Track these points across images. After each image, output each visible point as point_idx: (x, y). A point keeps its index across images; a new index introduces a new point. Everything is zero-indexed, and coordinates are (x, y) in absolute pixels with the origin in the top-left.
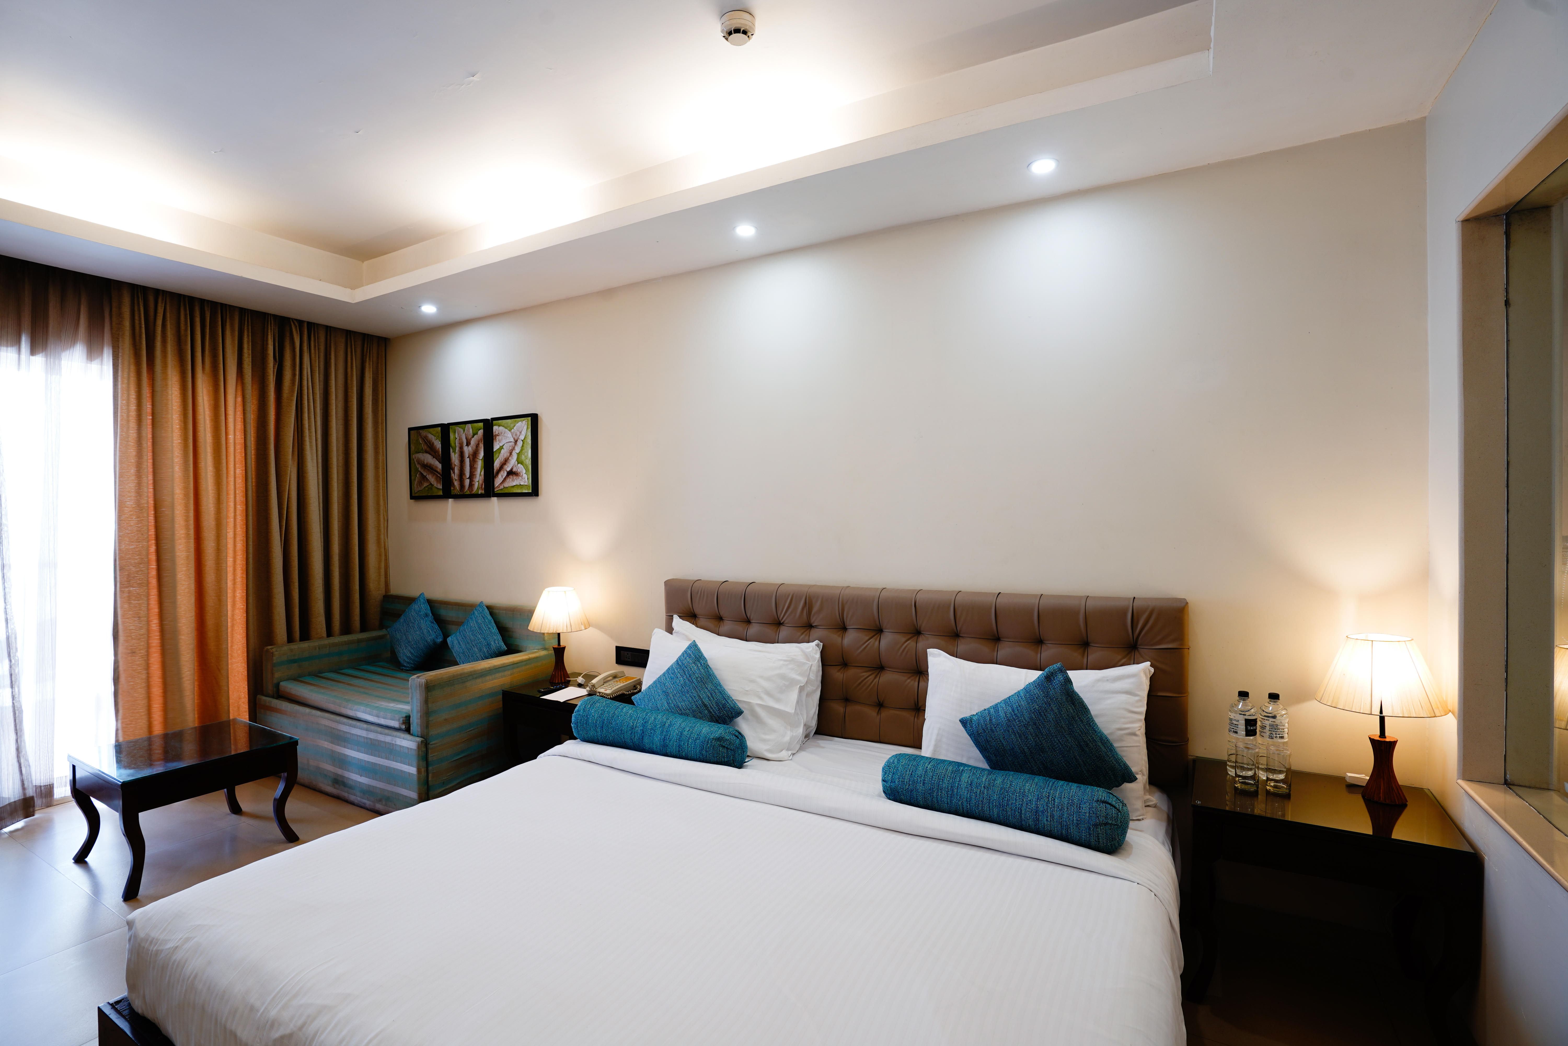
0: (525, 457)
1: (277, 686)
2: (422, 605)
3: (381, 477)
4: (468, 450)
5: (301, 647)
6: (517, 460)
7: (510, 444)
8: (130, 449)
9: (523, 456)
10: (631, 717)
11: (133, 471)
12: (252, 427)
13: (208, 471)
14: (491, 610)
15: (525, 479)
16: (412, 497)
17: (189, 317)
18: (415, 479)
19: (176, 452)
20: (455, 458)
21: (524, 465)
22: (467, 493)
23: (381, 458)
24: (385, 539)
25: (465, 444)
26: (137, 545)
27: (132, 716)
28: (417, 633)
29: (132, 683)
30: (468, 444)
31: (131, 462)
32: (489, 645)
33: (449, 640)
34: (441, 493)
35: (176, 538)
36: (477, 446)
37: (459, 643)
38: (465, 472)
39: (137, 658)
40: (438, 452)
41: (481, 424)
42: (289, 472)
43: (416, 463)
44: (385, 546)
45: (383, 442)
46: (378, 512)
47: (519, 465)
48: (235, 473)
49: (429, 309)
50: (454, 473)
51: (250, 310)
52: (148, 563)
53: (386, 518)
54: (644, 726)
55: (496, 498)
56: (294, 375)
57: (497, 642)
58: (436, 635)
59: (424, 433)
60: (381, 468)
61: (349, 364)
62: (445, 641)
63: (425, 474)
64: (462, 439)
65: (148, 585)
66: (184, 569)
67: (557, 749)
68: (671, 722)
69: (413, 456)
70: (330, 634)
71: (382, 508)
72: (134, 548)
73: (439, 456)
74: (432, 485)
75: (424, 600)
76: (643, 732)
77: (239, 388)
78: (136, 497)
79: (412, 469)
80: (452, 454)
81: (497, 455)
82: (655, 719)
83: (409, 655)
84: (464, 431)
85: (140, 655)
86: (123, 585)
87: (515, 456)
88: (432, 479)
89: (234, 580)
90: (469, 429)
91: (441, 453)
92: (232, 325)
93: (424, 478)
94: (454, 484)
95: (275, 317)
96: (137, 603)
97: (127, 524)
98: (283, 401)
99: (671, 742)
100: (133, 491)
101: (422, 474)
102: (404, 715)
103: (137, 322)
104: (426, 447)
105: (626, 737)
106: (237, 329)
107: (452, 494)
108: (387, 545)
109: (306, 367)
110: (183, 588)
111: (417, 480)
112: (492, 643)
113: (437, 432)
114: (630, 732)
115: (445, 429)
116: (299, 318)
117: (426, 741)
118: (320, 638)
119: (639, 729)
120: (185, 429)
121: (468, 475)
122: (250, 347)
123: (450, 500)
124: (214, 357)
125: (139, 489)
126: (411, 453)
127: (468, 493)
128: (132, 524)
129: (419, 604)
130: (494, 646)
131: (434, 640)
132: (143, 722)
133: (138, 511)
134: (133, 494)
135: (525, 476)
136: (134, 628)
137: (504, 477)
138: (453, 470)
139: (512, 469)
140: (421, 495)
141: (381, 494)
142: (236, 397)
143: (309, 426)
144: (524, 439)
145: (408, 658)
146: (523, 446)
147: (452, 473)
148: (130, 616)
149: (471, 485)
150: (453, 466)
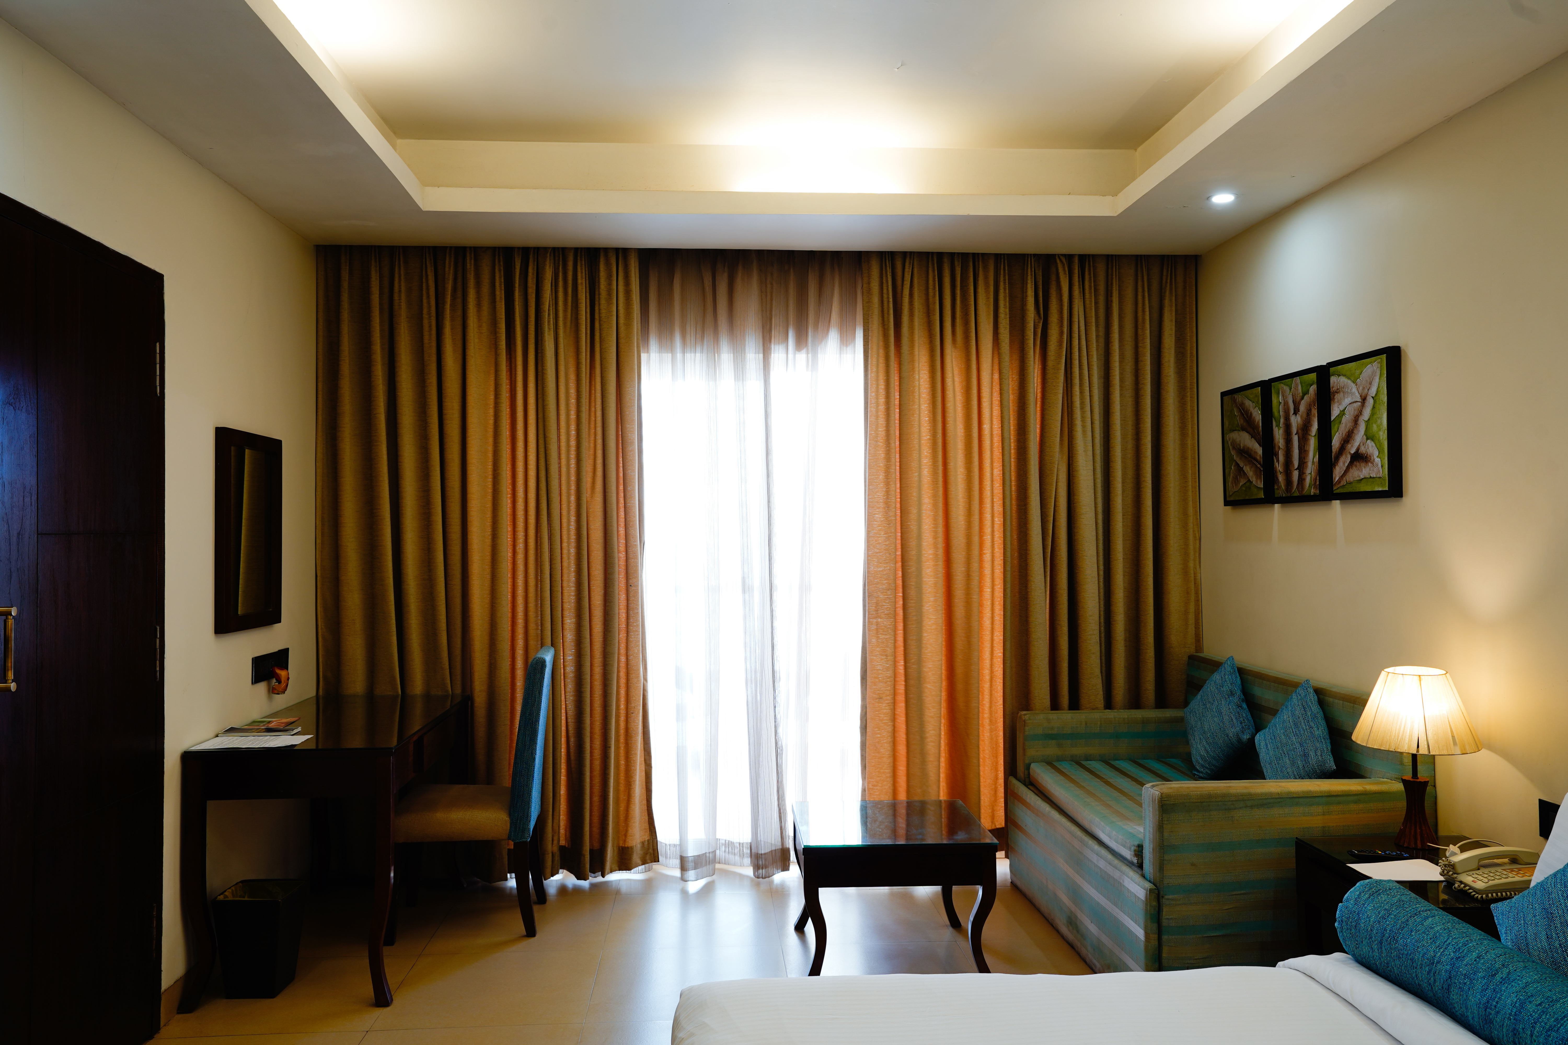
0: (1378, 426)
1: (1028, 767)
2: (1226, 676)
3: (1190, 471)
4: (1296, 421)
5: (1066, 718)
6: (1366, 434)
7: (1355, 405)
8: (879, 451)
9: (1375, 426)
10: (1434, 939)
11: (882, 476)
12: (1011, 413)
13: (959, 473)
14: (1321, 697)
15: (1379, 466)
16: (1227, 503)
17: (937, 280)
18: (1229, 475)
19: (925, 451)
20: (1279, 434)
21: (1377, 441)
22: (1295, 495)
23: (1189, 442)
24: (1195, 568)
25: (1292, 411)
26: (885, 567)
27: (879, 777)
28: (1215, 719)
29: (879, 736)
30: (1296, 412)
31: (880, 467)
32: (1306, 755)
33: (1257, 737)
34: (1261, 495)
35: (924, 559)
36: (1309, 412)
37: (1266, 745)
38: (1293, 460)
39: (884, 705)
40: (1257, 427)
41: (1313, 376)
42: (1056, 470)
43: (1231, 447)
44: (1195, 579)
45: (1192, 417)
46: (1185, 526)
47: (1369, 441)
48: (992, 474)
49: (1223, 199)
50: (1278, 461)
51: (1008, 255)
52: (895, 589)
53: (1197, 535)
54: (1454, 964)
55: (1338, 502)
56: (1061, 333)
57: (1319, 754)
58: (1242, 728)
59: (1239, 397)
60: (1190, 457)
61: (1140, 305)
62: (1252, 741)
63: (1241, 465)
64: (1288, 403)
65: (895, 616)
66: (932, 599)
67: (1309, 961)
68: (1509, 973)
69: (1227, 437)
70: (1109, 704)
71: (1191, 520)
72: (882, 571)
73: (1259, 434)
74: (1251, 482)
75: (1233, 668)
76: (1450, 977)
77: (996, 361)
78: (884, 508)
79: (1226, 458)
80: (1275, 429)
81: (1336, 426)
82: (1478, 957)
83: (1203, 753)
84: (1290, 389)
85: (886, 702)
86: (872, 615)
87: (1362, 428)
88: (1249, 471)
89: (993, 617)
90: (1297, 385)
91: (1261, 428)
92: (986, 278)
93: (1240, 470)
94: (1278, 479)
95: (1037, 257)
96: (884, 638)
97: (876, 541)
98: (1048, 372)
99: (1499, 1016)
100: (881, 501)
101: (1237, 465)
102: (1136, 843)
103: (885, 296)
104: (1242, 421)
105: (1420, 975)
106: (992, 282)
107: (1276, 496)
108: (1198, 577)
109: (1077, 320)
110: (929, 623)
111: (1232, 475)
112: (1312, 754)
113: (1256, 396)
114: (1427, 969)
115: (1266, 387)
116: (1065, 252)
117: (1159, 892)
118: (1093, 709)
119: (1443, 968)
120: (933, 421)
121: (1296, 463)
122: (1008, 304)
123: (1276, 505)
124: (966, 323)
125: (888, 498)
126: (1225, 432)
127: (1297, 494)
128: (880, 541)
129: (1223, 673)
130: (1313, 759)
131: (1238, 735)
132: (888, 786)
133: (885, 525)
134: (882, 505)
135: (1377, 460)
136: (881, 669)
137: (1346, 465)
138: (1277, 455)
139: (1358, 449)
140: (1237, 499)
141: (1190, 499)
142: (992, 374)
143: (1082, 404)
144: (1376, 395)
145: (1202, 757)
146: (1374, 407)
147: (1275, 461)
148: (878, 653)
149: (1301, 479)
150: (1277, 449)
